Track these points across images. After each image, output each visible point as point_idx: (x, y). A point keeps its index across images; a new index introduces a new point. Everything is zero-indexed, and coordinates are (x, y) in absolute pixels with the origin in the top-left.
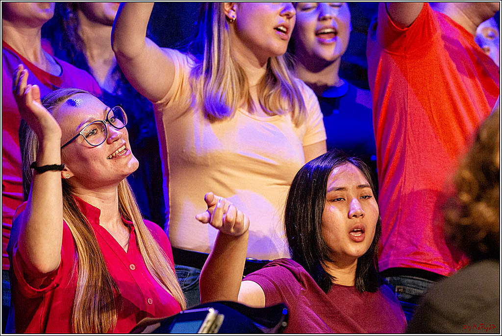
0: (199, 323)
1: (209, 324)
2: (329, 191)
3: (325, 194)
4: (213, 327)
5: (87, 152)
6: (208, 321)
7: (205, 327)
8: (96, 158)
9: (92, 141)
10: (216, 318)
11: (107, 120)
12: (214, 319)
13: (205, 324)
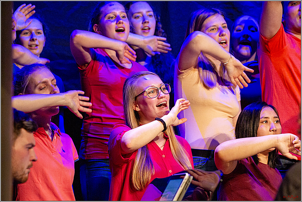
0: (181, 180)
1: (186, 181)
2: (261, 118)
3: (259, 120)
4: (188, 182)
5: (147, 100)
6: (186, 179)
7: (184, 182)
8: (151, 103)
9: (151, 96)
10: (189, 177)
11: (160, 88)
12: (188, 178)
13: (184, 181)
